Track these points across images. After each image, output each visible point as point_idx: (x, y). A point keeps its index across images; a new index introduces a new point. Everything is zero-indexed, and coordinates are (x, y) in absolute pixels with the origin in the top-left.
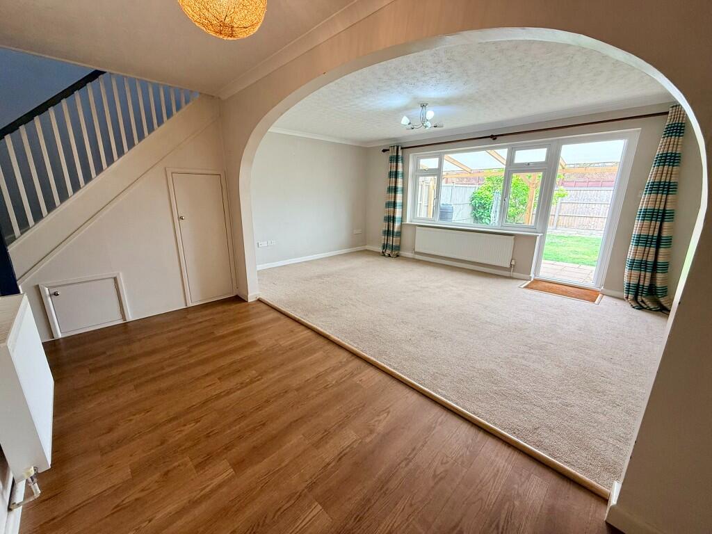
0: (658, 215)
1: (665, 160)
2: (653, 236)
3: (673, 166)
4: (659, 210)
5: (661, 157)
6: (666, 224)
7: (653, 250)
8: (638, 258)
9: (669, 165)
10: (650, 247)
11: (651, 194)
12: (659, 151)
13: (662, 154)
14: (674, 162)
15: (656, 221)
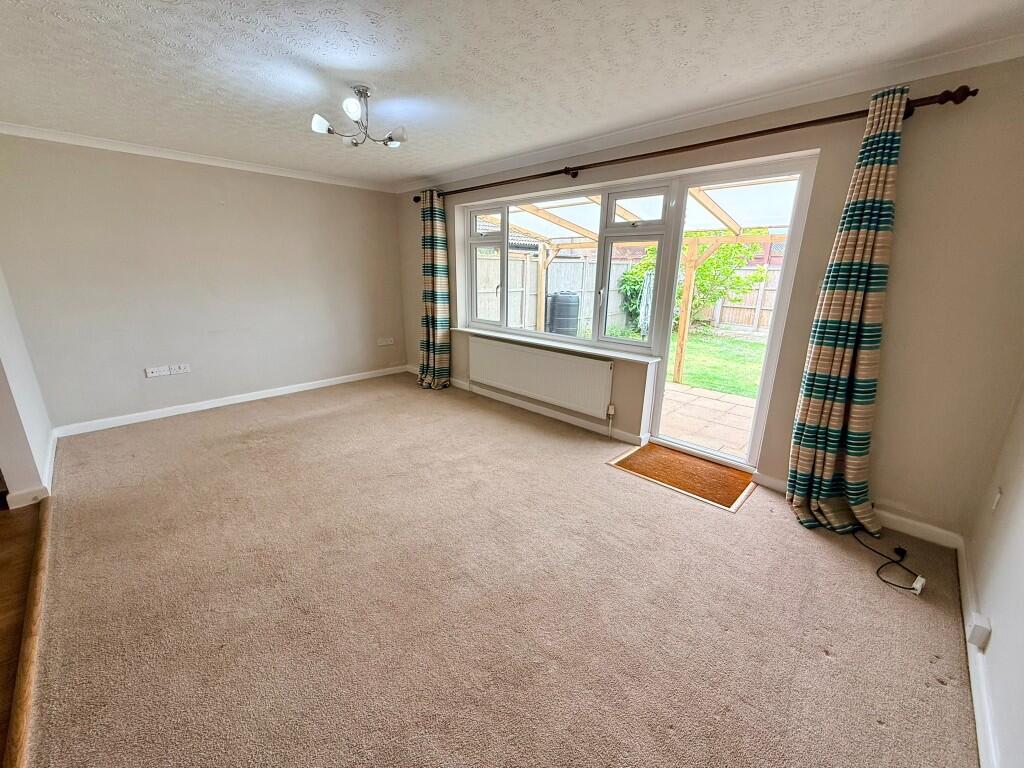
0: (848, 335)
1: (862, 215)
2: (839, 378)
3: (877, 229)
4: (849, 323)
5: (853, 210)
6: (864, 355)
7: (839, 407)
8: (811, 421)
9: (869, 228)
10: (834, 400)
11: (834, 288)
12: (849, 198)
13: (855, 203)
14: (878, 222)
15: (845, 346)
